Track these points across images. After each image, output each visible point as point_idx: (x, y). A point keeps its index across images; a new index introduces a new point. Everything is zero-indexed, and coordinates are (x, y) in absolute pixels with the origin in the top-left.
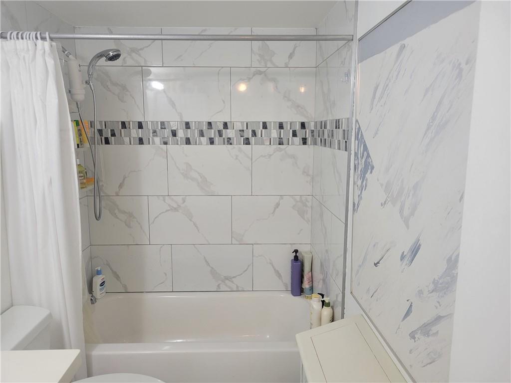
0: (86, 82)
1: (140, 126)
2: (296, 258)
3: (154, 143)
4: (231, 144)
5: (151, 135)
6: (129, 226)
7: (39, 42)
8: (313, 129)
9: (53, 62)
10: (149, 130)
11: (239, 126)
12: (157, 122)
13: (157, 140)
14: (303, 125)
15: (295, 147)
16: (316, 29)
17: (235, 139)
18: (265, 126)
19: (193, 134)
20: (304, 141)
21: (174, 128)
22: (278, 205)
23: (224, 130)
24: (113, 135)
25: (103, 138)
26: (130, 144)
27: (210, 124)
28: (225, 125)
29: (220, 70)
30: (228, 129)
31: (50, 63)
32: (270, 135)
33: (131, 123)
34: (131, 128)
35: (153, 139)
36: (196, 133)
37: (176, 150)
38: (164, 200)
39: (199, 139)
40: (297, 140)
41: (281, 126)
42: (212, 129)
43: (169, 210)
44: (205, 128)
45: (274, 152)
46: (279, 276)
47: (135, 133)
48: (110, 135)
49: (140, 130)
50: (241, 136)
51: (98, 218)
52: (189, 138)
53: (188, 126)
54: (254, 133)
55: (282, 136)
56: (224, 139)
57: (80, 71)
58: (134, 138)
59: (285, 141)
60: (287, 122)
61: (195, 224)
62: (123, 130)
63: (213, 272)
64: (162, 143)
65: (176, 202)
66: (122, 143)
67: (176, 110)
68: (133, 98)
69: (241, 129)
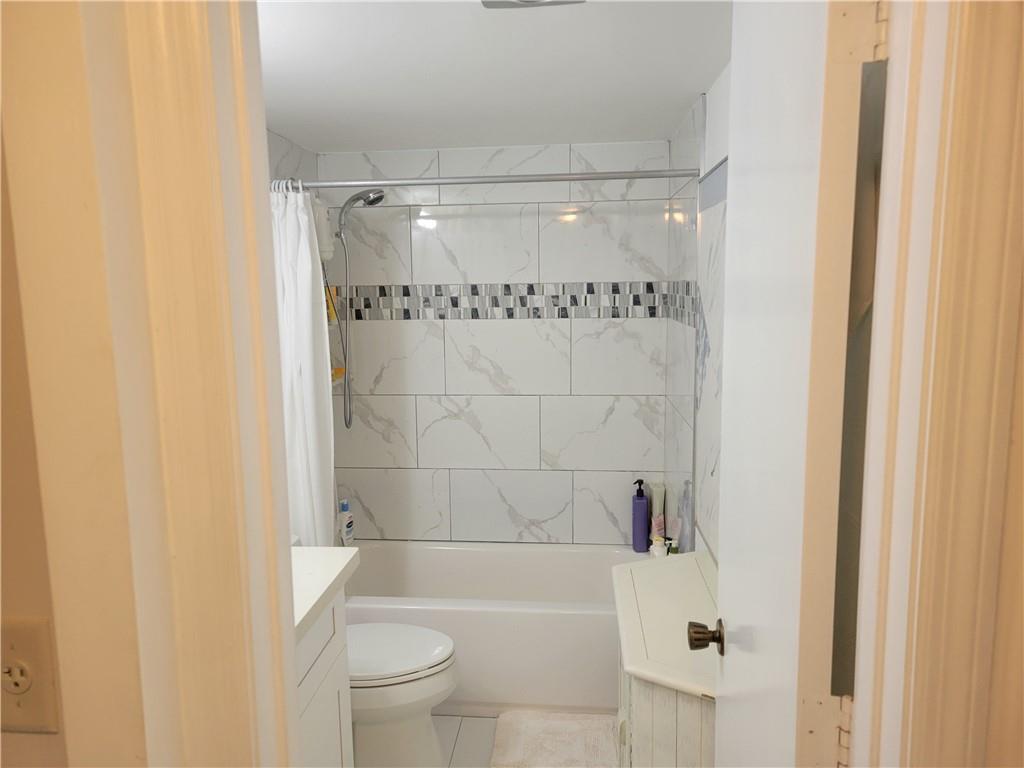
0: (337, 235)
1: (406, 292)
2: (640, 493)
3: (425, 317)
4: (539, 317)
5: (422, 305)
6: (387, 440)
7: (291, 194)
8: (665, 292)
9: (306, 218)
10: (418, 297)
11: (550, 291)
12: (431, 286)
13: (430, 312)
14: (650, 287)
15: (638, 321)
16: (669, 142)
17: (545, 309)
18: (591, 289)
19: (483, 302)
20: (652, 312)
21: (454, 295)
22: (611, 410)
23: (528, 297)
24: (368, 306)
25: (354, 311)
26: (392, 318)
27: (507, 287)
28: (531, 289)
29: (523, 208)
30: (534, 294)
31: (304, 219)
32: (599, 303)
33: (393, 288)
34: (393, 295)
35: (424, 311)
36: (488, 302)
37: (458, 327)
38: (440, 402)
39: (492, 311)
40: (641, 310)
41: (616, 289)
42: (510, 294)
43: (446, 417)
44: (500, 293)
45: (606, 329)
46: (615, 521)
47: (399, 302)
48: (363, 307)
49: (406, 298)
50: (555, 305)
51: (348, 424)
52: (476, 309)
53: (474, 290)
54: (574, 301)
55: (617, 305)
56: (529, 309)
57: (328, 219)
58: (396, 310)
59: (622, 312)
60: (624, 283)
61: (484, 438)
62: (381, 299)
63: (512, 513)
64: (437, 316)
65: (457, 405)
66: (380, 317)
67: (458, 268)
68: (397, 252)
69: (554, 294)
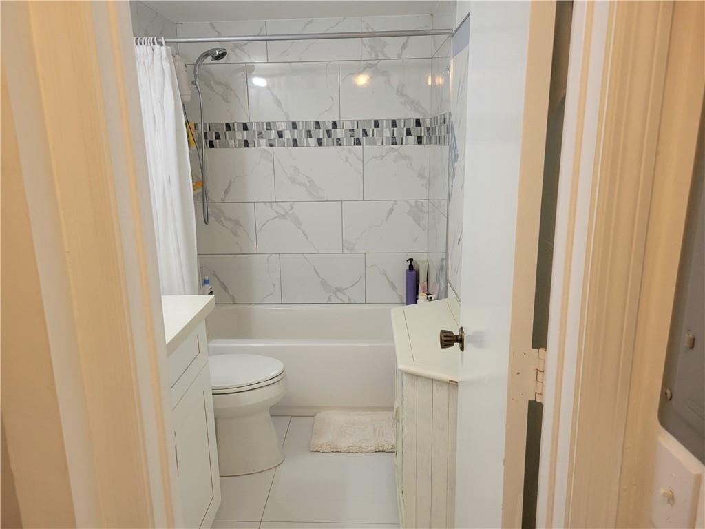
0: (193, 83)
1: (245, 127)
2: (411, 267)
3: (259, 146)
4: (340, 145)
5: (257, 137)
6: (235, 234)
7: (157, 47)
8: (428, 126)
9: (169, 65)
10: (254, 131)
11: (348, 126)
12: (263, 123)
13: (263, 142)
14: (418, 123)
15: (409, 147)
16: (432, 15)
17: (345, 139)
18: (376, 125)
19: (300, 134)
20: (420, 140)
21: (280, 129)
22: (391, 210)
23: (333, 130)
24: (218, 137)
25: (208, 141)
26: (235, 147)
27: (318, 123)
28: (334, 125)
29: (327, 65)
30: (337, 128)
31: (167, 66)
32: (383, 134)
33: (236, 125)
34: (236, 129)
35: (258, 141)
36: (304, 134)
37: (284, 152)
38: (271, 207)
39: (307, 141)
40: (412, 139)
41: (394, 124)
42: (320, 129)
43: (276, 218)
44: (312, 128)
45: (387, 153)
46: (394, 287)
47: (240, 135)
48: (214, 138)
49: (245, 132)
50: (351, 136)
51: (207, 221)
52: (296, 140)
53: (294, 126)
54: (365, 133)
55: (395, 136)
56: (333, 139)
57: (186, 71)
58: (239, 140)
59: (398, 141)
60: (400, 120)
61: (303, 232)
62: (227, 133)
63: (324, 283)
64: (268, 145)
65: (284, 209)
66: (227, 146)
67: (282, 110)
68: (237, 97)
69: (351, 128)
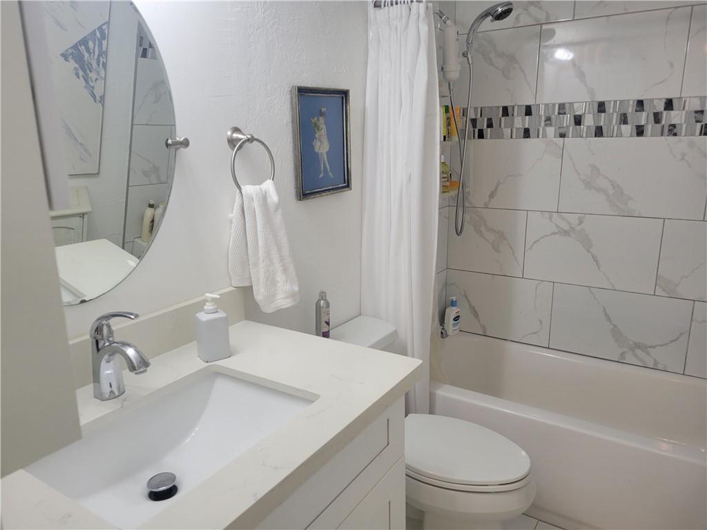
0: (463, 54)
1: (528, 111)
3: (545, 136)
4: (675, 135)
5: (543, 124)
6: (497, 249)
9: (426, 28)
10: (540, 116)
11: (694, 105)
12: (554, 105)
13: (551, 131)
17: (684, 126)
19: (609, 119)
21: (579, 113)
23: (665, 113)
24: (490, 125)
25: (477, 130)
26: (511, 137)
27: (640, 103)
28: (669, 105)
29: (671, 13)
30: (672, 110)
31: (424, 29)
33: (516, 108)
34: (515, 114)
36: (615, 119)
37: (581, 146)
38: (551, 219)
39: (619, 129)
42: (643, 110)
43: (556, 233)
44: (630, 110)
47: (520, 121)
48: (485, 126)
49: (527, 117)
50: (697, 121)
51: (459, 233)
52: (601, 127)
53: (602, 108)
56: (663, 127)
57: (457, 41)
58: (517, 129)
61: (594, 257)
62: (503, 119)
63: (616, 333)
64: (558, 135)
65: (569, 223)
66: (500, 136)
67: (586, 85)
68: (523, 71)
69: (699, 109)
